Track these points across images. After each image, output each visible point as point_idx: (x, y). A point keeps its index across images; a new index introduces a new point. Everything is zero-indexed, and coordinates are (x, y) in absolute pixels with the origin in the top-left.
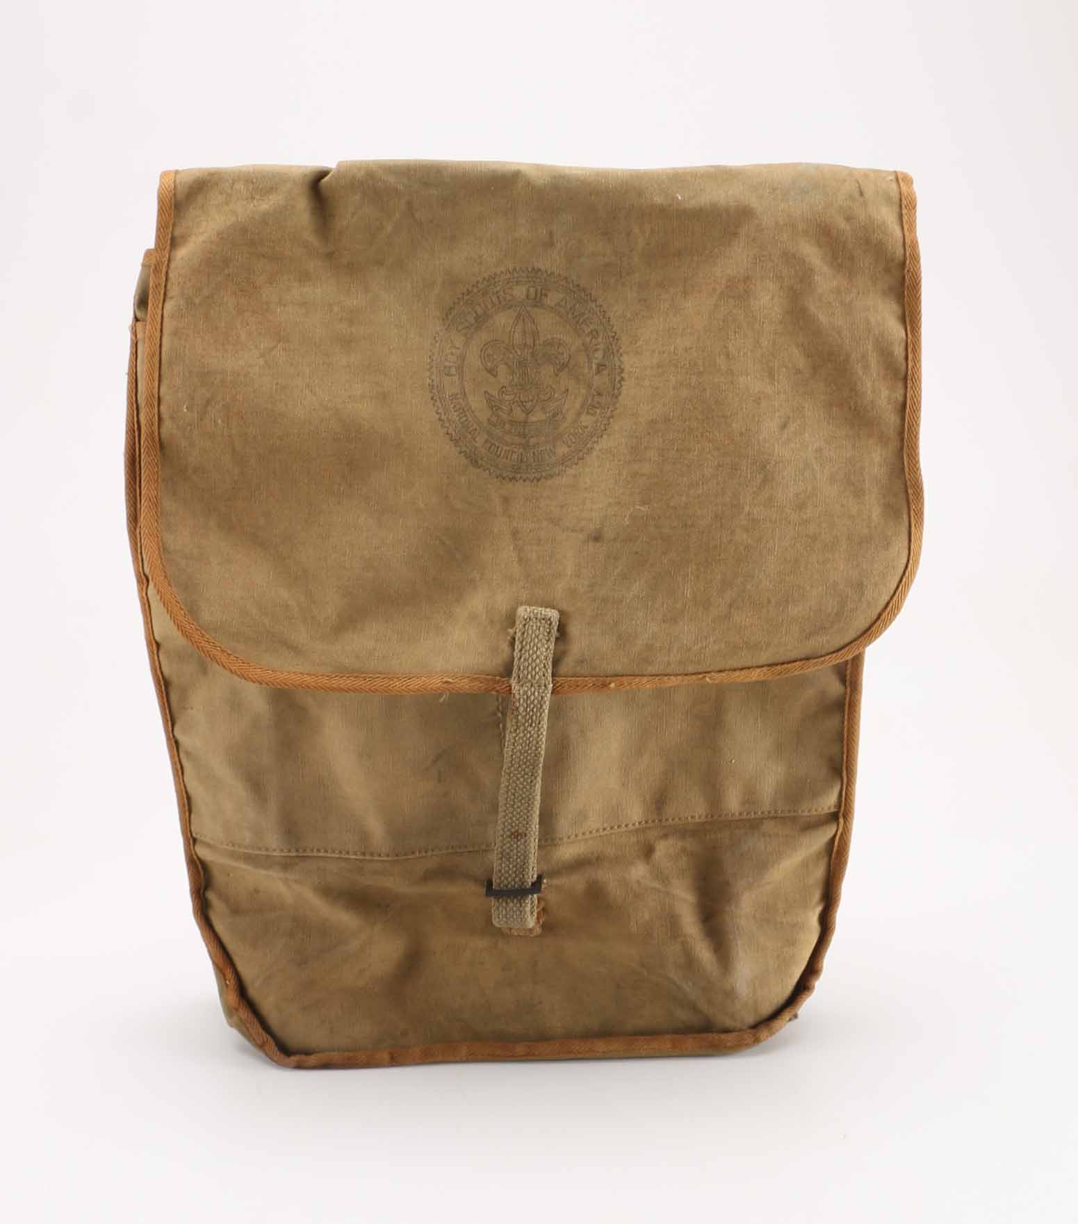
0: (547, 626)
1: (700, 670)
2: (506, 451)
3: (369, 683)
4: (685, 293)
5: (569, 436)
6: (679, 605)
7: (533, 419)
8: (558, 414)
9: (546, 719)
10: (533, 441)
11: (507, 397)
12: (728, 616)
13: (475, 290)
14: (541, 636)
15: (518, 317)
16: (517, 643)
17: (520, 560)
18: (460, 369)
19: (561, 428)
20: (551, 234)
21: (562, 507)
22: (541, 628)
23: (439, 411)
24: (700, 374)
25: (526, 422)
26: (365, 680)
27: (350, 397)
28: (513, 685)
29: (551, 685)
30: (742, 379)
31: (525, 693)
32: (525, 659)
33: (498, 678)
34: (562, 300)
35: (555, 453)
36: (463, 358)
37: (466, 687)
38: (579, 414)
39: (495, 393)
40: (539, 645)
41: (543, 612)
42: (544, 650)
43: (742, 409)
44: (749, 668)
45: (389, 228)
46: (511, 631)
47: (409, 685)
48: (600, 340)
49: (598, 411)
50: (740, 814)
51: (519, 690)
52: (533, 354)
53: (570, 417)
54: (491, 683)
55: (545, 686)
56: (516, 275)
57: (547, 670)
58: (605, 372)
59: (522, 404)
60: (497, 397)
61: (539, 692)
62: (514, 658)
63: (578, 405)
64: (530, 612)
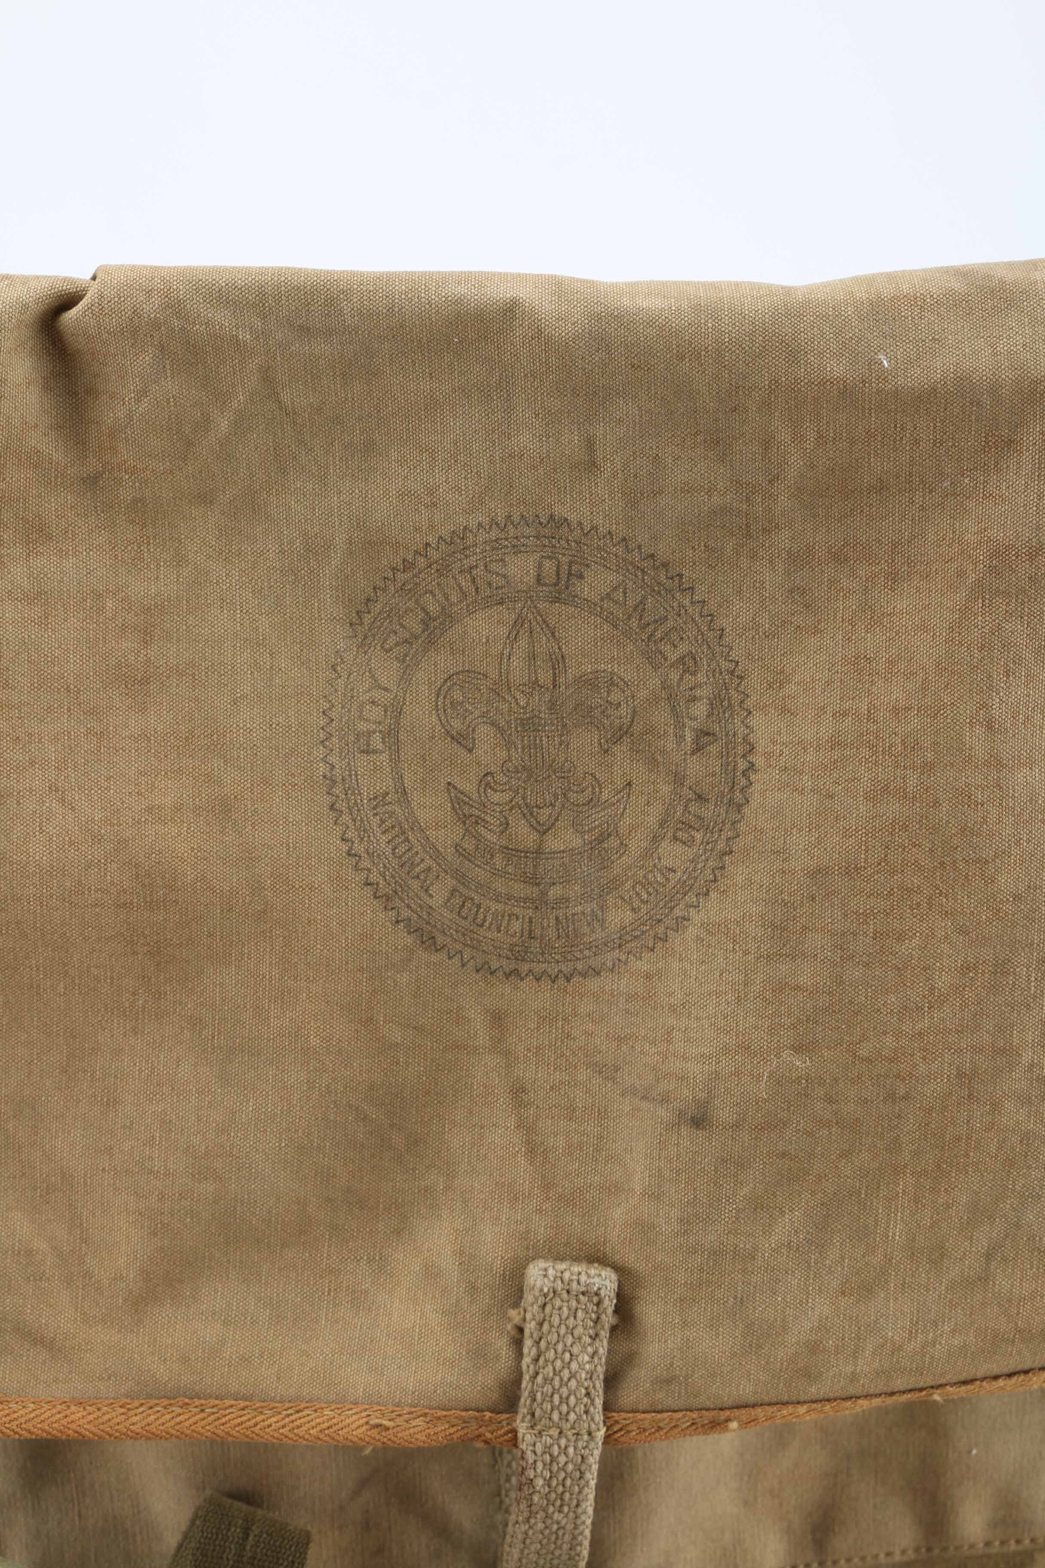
0: (591, 1306)
1: (922, 1384)
2: (495, 915)
3: (212, 1417)
4: (894, 578)
5: (634, 887)
6: (876, 1260)
7: (553, 843)
8: (609, 835)
9: (591, 1497)
10: (555, 892)
11: (496, 797)
12: (984, 1278)
13: (422, 562)
14: (579, 1331)
15: (519, 621)
16: (528, 1343)
17: (531, 1151)
18: (392, 735)
19: (616, 870)
20: (590, 444)
21: (620, 1040)
22: (580, 1314)
23: (349, 835)
24: (929, 767)
25: (539, 852)
26: (202, 1411)
27: (150, 810)
28: (521, 1431)
29: (603, 1431)
30: (1021, 775)
31: (547, 1449)
32: (545, 1379)
33: (488, 1414)
34: (615, 589)
35: (604, 921)
36: (397, 710)
37: (419, 1436)
38: (656, 839)
39: (469, 786)
40: (576, 1350)
41: (583, 1278)
42: (587, 1358)
43: (1018, 843)
44: (1026, 1372)
45: (224, 425)
46: (512, 1313)
47: (298, 1427)
48: (701, 677)
49: (698, 836)
50: (988, 1544)
51: (534, 1445)
52: (552, 705)
53: (637, 844)
54: (474, 1425)
55: (590, 1434)
56: (512, 531)
57: (593, 1401)
58: (713, 749)
59: (529, 811)
60: (475, 796)
61: (575, 1448)
62: (521, 1373)
63: (653, 819)
64: (555, 1278)
